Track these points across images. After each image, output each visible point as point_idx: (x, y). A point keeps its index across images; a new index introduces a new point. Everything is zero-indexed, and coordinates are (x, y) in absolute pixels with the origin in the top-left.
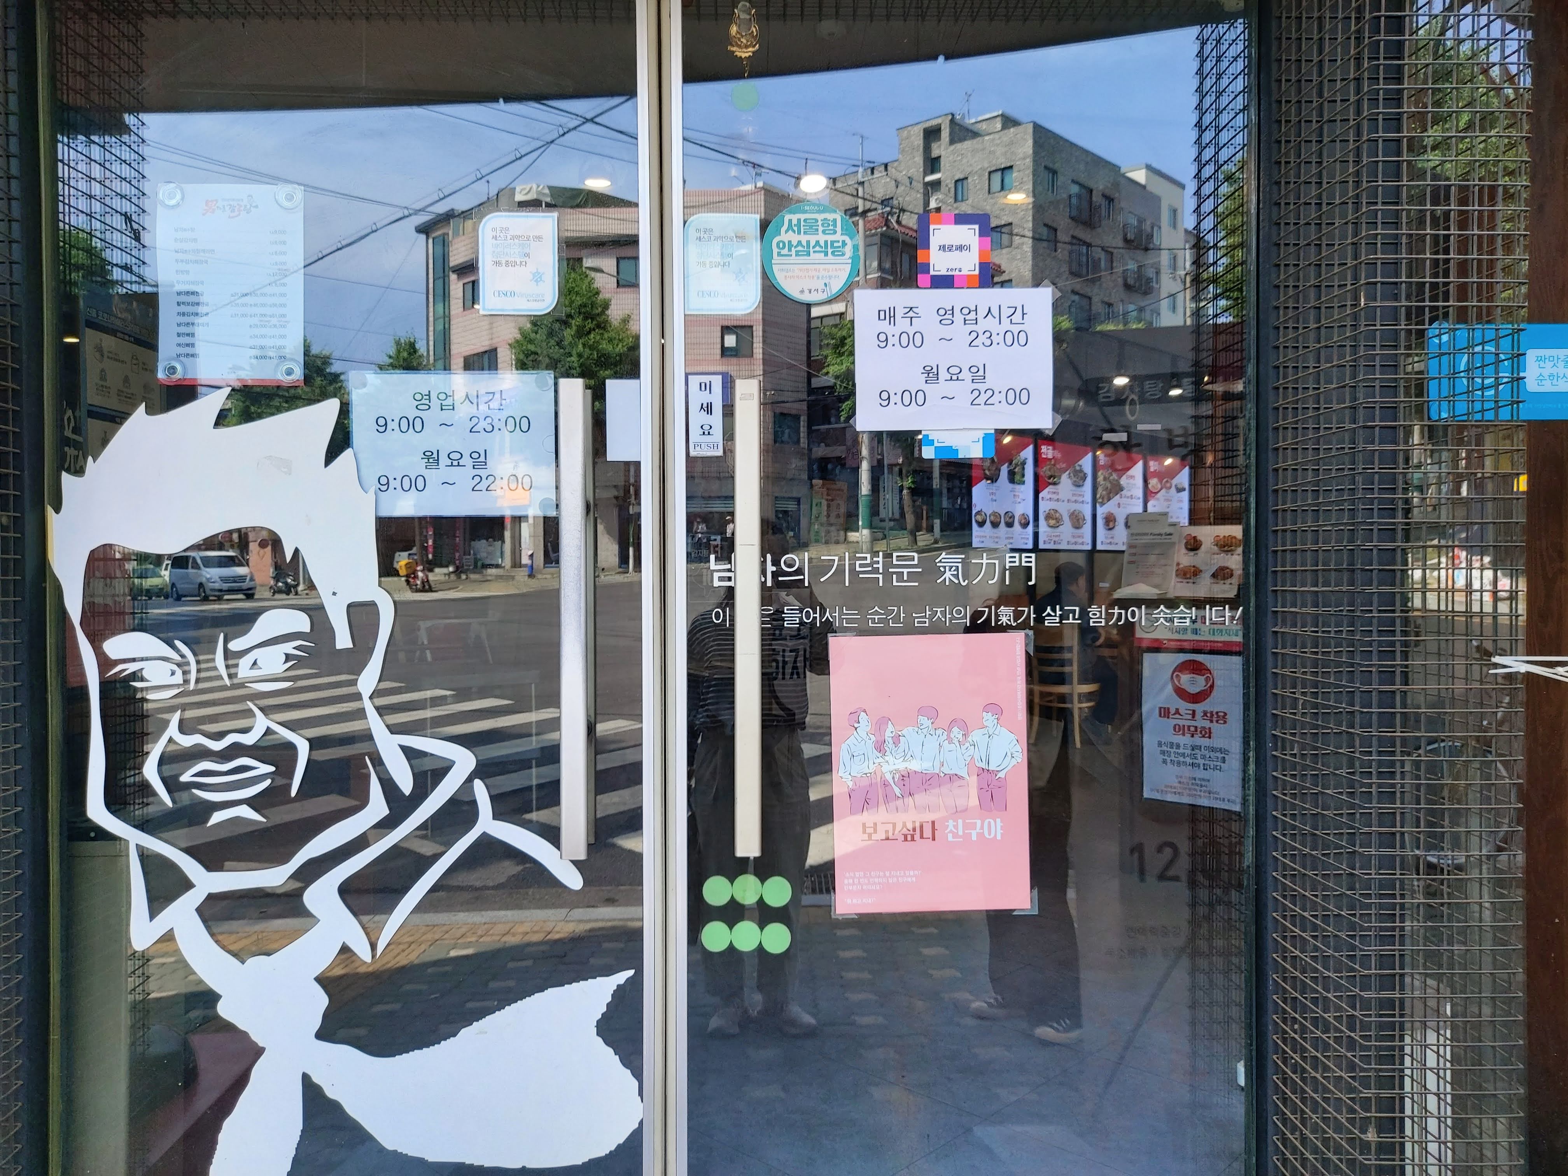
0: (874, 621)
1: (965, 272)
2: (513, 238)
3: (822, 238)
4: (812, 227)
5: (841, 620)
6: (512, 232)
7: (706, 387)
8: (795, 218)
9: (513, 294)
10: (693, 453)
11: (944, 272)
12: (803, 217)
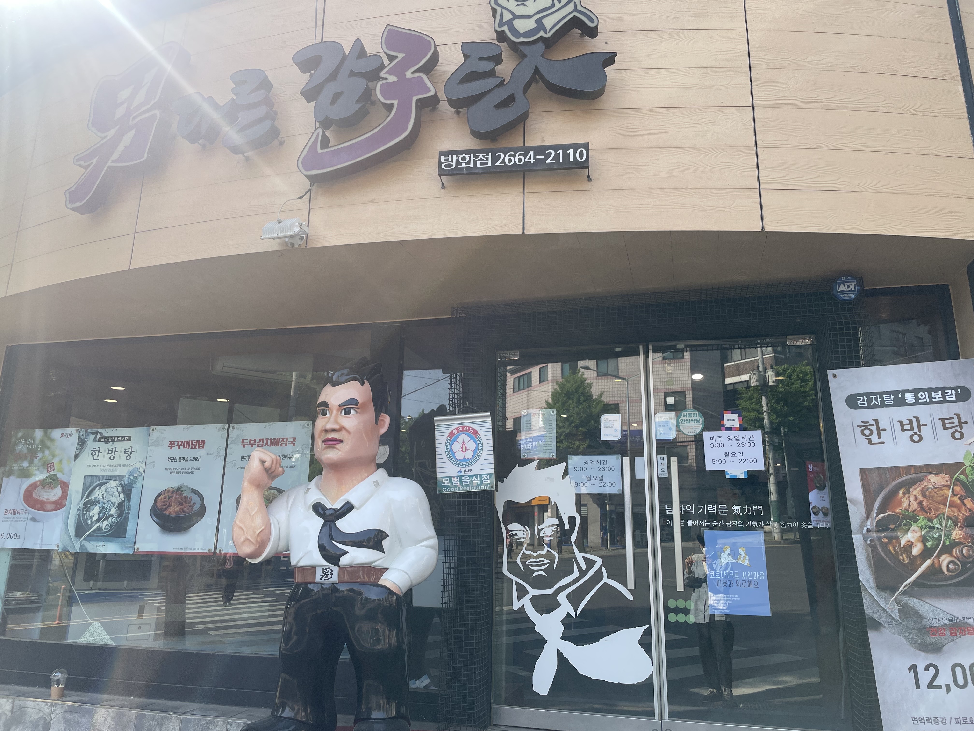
0: (714, 525)
1: (735, 426)
2: (609, 421)
3: (693, 418)
4: (690, 415)
5: (705, 524)
6: (609, 419)
7: (662, 459)
8: (685, 413)
9: (609, 435)
10: (659, 476)
11: (729, 427)
12: (687, 413)
